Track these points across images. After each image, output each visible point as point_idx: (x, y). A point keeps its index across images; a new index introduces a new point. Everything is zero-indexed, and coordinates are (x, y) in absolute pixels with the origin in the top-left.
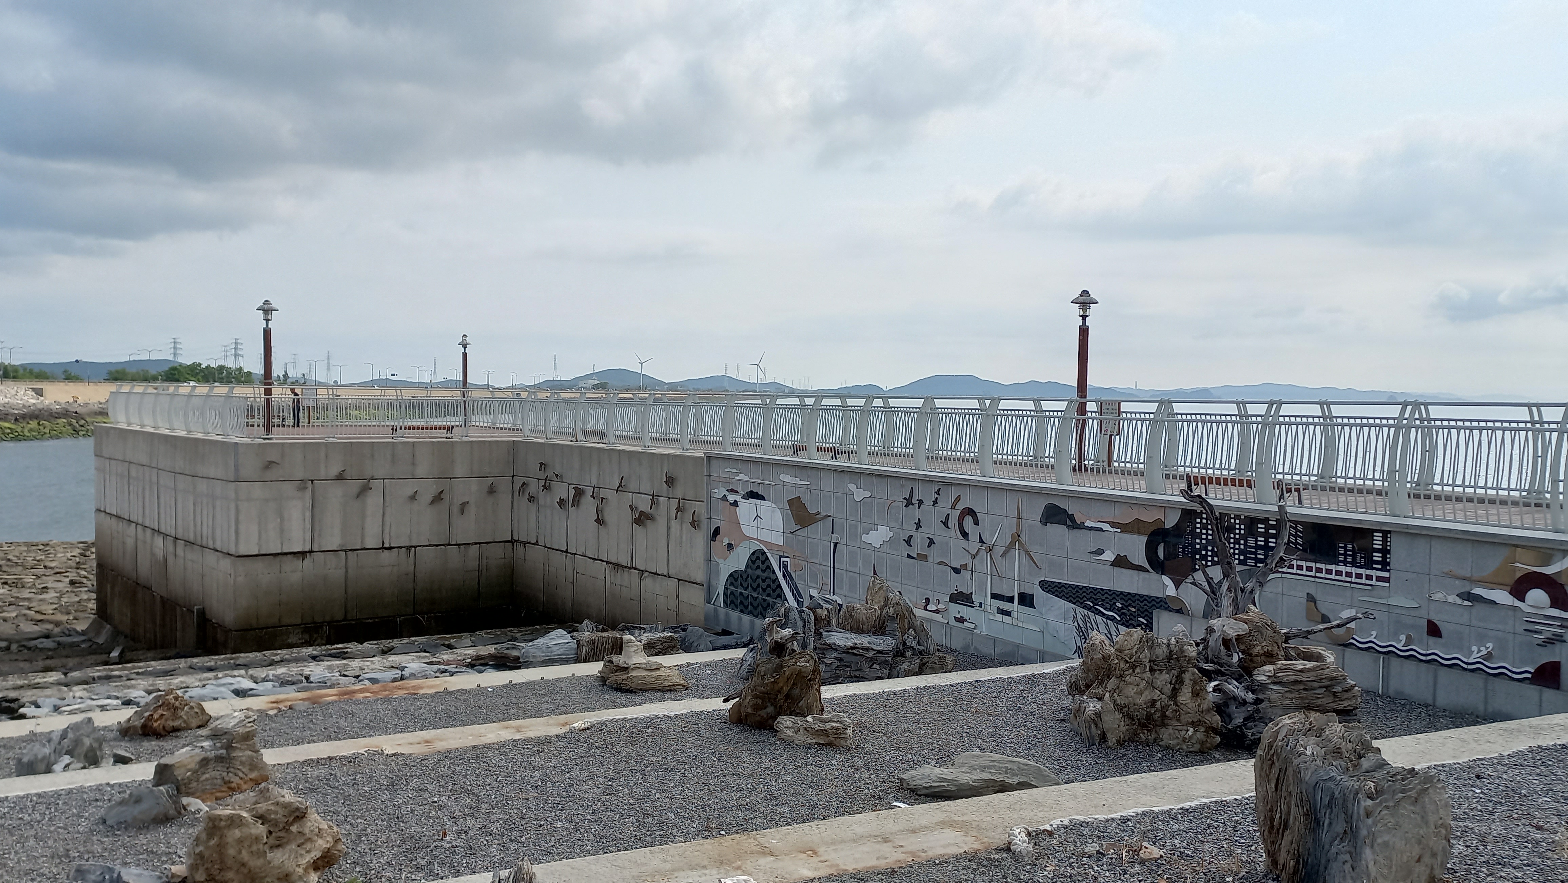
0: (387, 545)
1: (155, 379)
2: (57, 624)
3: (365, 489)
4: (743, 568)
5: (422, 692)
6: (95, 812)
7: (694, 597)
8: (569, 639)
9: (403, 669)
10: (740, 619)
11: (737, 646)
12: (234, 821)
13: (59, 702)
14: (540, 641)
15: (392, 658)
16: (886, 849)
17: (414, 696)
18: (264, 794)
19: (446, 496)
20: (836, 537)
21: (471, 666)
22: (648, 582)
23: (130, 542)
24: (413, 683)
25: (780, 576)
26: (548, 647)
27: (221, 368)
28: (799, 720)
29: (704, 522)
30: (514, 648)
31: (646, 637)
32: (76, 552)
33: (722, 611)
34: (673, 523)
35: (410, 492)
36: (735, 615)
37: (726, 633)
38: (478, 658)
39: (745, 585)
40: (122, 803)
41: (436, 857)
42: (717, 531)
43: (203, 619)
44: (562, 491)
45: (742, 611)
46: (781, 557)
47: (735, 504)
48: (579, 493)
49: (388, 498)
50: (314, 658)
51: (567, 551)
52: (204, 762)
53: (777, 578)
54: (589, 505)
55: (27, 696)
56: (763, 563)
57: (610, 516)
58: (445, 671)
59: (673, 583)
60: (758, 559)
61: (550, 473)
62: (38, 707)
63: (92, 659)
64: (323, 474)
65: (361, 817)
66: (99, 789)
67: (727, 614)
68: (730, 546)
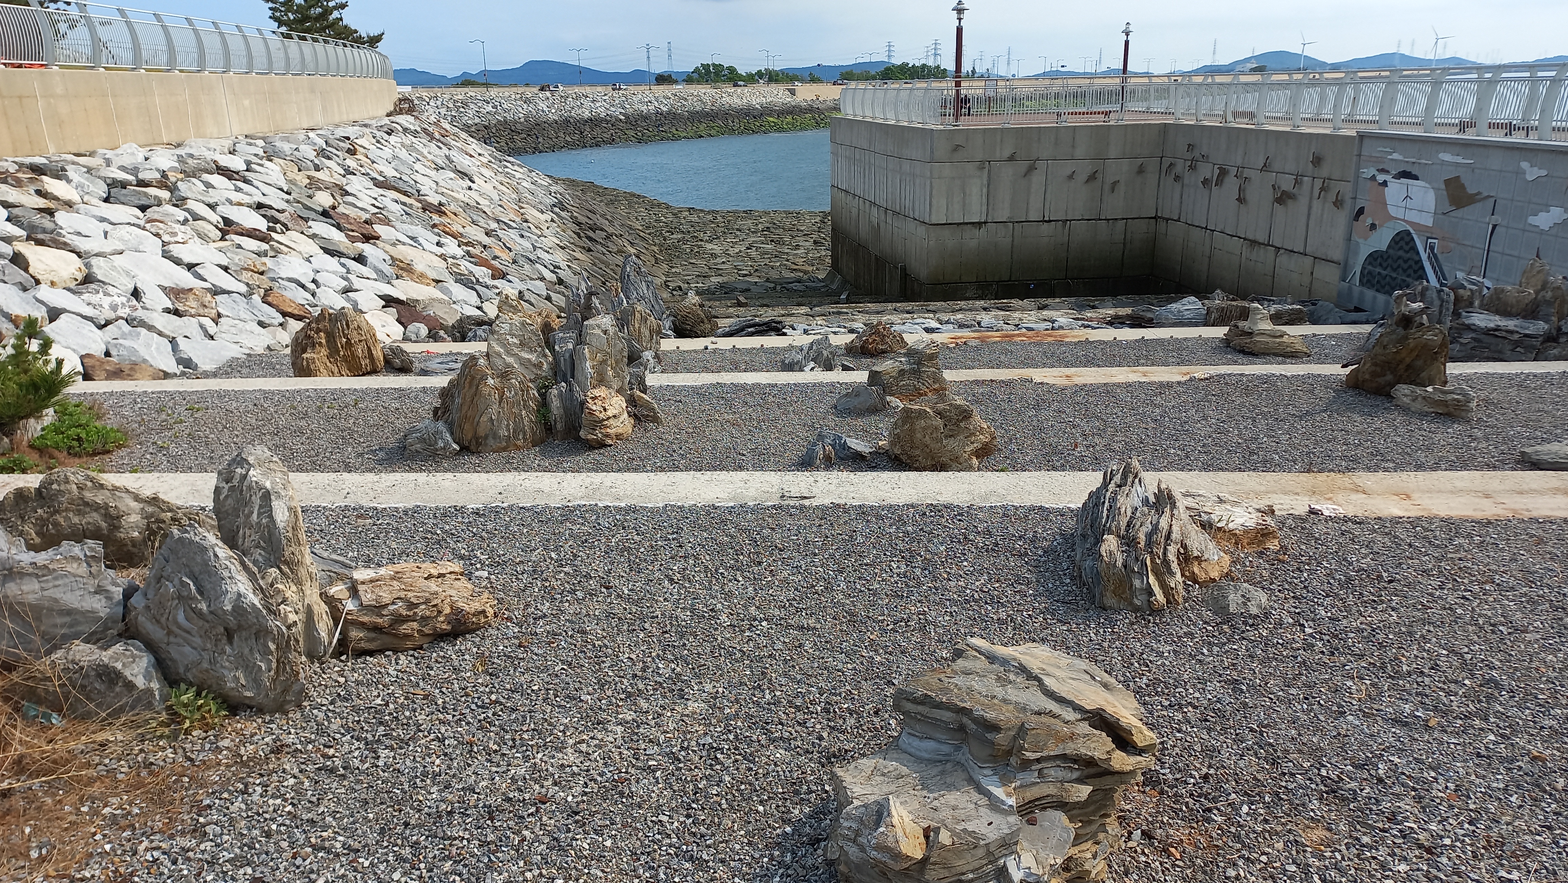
0: (1046, 219)
1: (874, 78)
2: (806, 272)
3: (1031, 169)
4: (1384, 248)
5: (1067, 340)
6: (831, 400)
7: (1328, 275)
8: (1200, 306)
9: (1053, 322)
10: (1375, 298)
11: (1367, 322)
12: (922, 414)
13: (807, 327)
14: (1174, 306)
15: (1045, 313)
16: (1486, 504)
17: (1060, 343)
18: (942, 398)
19: (1099, 176)
20: (1497, 219)
21: (1111, 324)
22: (1284, 259)
23: (854, 211)
24: (1061, 332)
25: (1424, 256)
26: (1179, 311)
27: (924, 66)
28: (1419, 391)
29: (1348, 202)
30: (1150, 310)
31: (1274, 308)
32: (818, 219)
33: (1357, 289)
34: (1316, 203)
35: (1069, 172)
36: (1369, 293)
37: (1357, 310)
38: (1117, 317)
39: (1385, 265)
40: (847, 395)
41: (1068, 462)
42: (1361, 211)
43: (905, 274)
44: (1206, 171)
45: (1377, 290)
46: (1428, 238)
47: (1385, 184)
48: (1223, 172)
49: (1049, 177)
50: (985, 309)
51: (1206, 228)
52: (902, 372)
53: (1420, 260)
54: (1231, 184)
55: (788, 321)
56: (1407, 244)
57: (1251, 194)
58: (1089, 326)
59: (1308, 261)
60: (1403, 240)
61: (1196, 154)
62: (794, 329)
63: (828, 299)
64: (998, 156)
65: (1013, 425)
66: (832, 384)
67: (1362, 293)
68: (1373, 227)
